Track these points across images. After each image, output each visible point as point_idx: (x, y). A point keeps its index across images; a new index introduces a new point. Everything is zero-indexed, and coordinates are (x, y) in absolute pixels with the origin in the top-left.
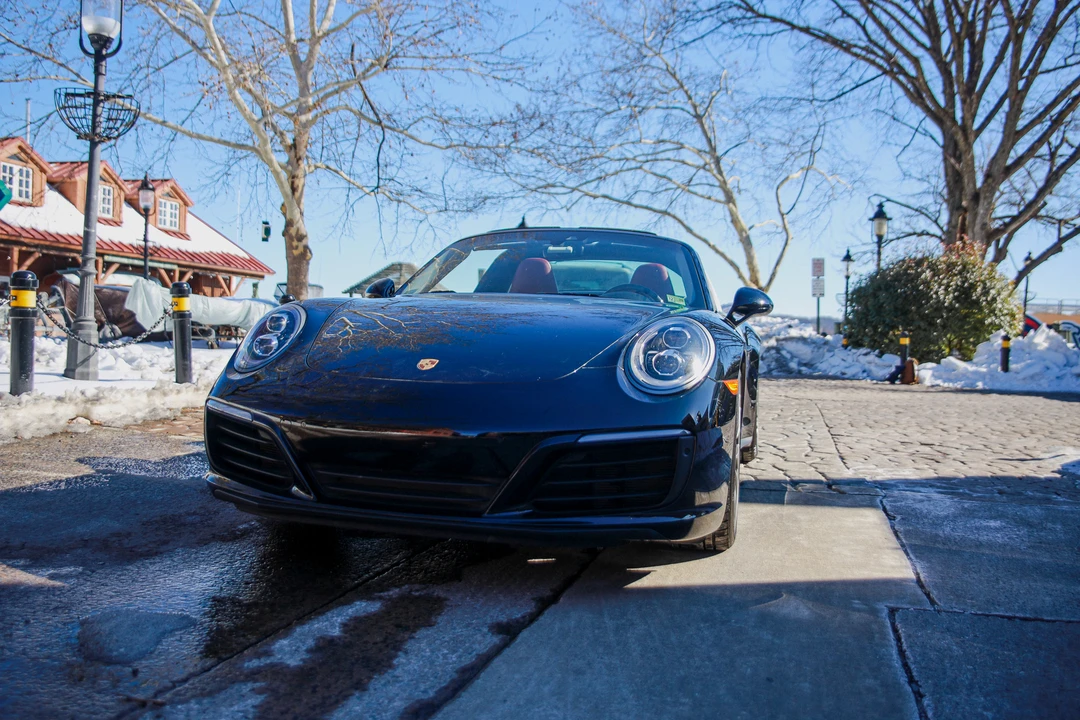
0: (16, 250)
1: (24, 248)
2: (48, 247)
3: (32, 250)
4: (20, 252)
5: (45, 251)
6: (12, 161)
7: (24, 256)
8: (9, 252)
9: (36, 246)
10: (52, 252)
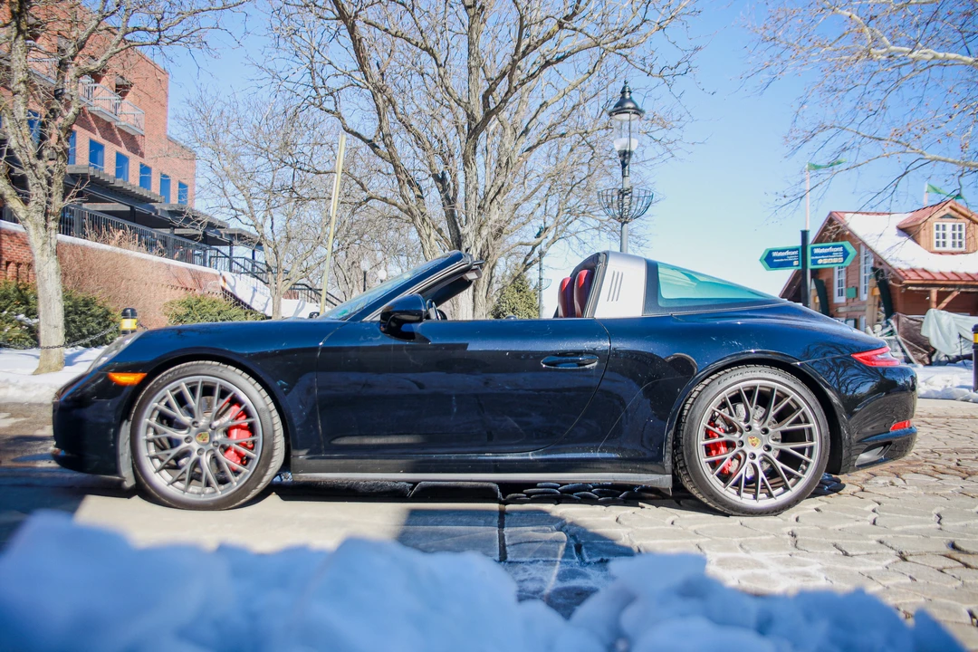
0: (934, 292)
1: (942, 289)
2: (965, 286)
3: (950, 289)
4: (939, 293)
5: (963, 290)
6: (943, 219)
7: (941, 296)
8: (928, 293)
9: (954, 286)
10: (970, 290)
